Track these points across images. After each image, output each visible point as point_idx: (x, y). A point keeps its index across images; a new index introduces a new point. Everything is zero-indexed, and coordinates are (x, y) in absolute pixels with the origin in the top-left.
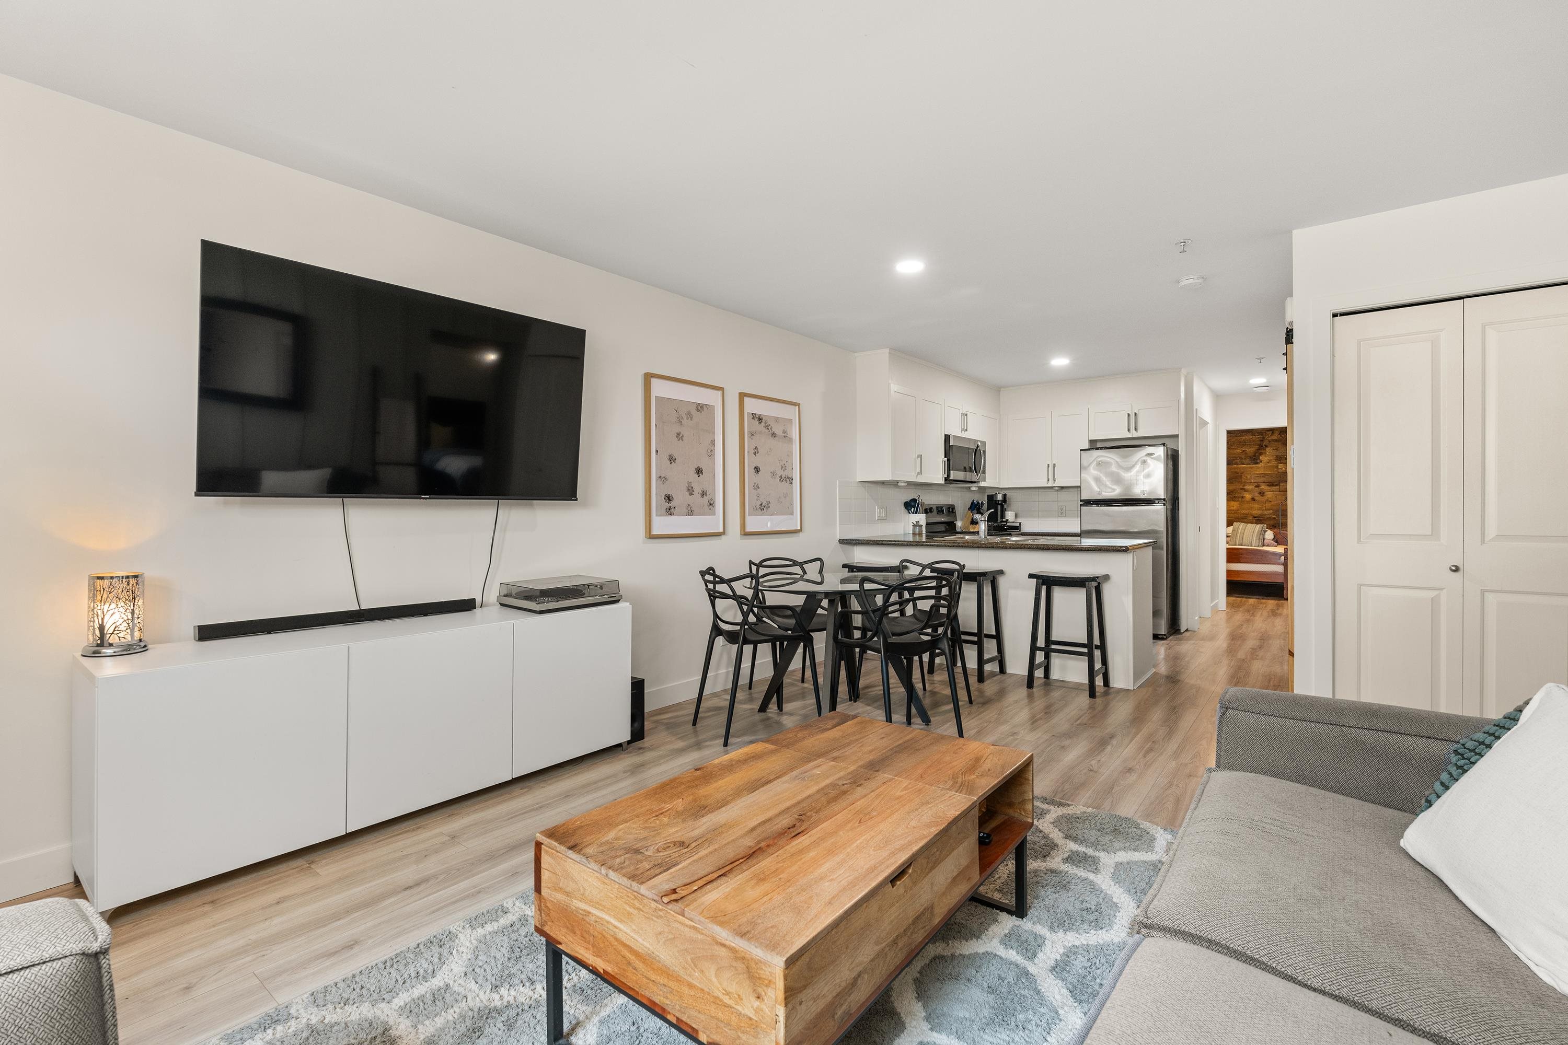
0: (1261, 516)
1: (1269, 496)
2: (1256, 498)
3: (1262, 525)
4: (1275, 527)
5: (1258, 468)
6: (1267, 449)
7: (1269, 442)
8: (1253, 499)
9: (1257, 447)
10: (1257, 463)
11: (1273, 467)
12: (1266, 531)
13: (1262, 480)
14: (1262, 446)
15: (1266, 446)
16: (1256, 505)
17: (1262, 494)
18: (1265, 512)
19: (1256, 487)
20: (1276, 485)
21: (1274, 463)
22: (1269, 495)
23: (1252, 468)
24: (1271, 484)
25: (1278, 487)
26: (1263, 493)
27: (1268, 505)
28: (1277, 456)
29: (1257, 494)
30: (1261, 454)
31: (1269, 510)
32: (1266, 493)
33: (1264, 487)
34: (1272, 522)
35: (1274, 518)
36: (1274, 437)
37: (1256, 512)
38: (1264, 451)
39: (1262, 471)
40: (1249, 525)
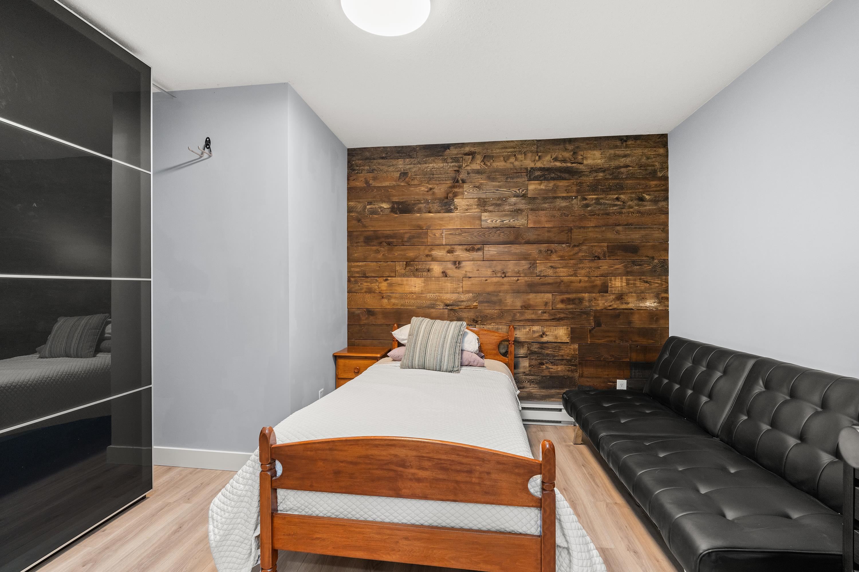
0: (456, 303)
1: (468, 269)
2: (449, 272)
3: (459, 323)
4: (477, 322)
5: (452, 218)
6: (465, 185)
7: (468, 173)
8: (445, 274)
9: (449, 183)
10: (450, 211)
11: (474, 218)
12: (464, 335)
13: (457, 239)
14: (458, 181)
15: (464, 181)
16: (449, 285)
17: (457, 264)
18: (463, 297)
19: (449, 252)
20: (479, 249)
21: (475, 211)
22: (468, 266)
23: (442, 219)
24: (471, 248)
25: (480, 253)
26: (459, 263)
27: (467, 284)
28: (479, 199)
29: (450, 265)
30: (455, 195)
31: (468, 292)
32: (464, 264)
33: (460, 253)
34: (471, 314)
35: (475, 307)
36: (476, 166)
37: (448, 296)
38: (461, 190)
39: (456, 225)
40: (438, 323)
